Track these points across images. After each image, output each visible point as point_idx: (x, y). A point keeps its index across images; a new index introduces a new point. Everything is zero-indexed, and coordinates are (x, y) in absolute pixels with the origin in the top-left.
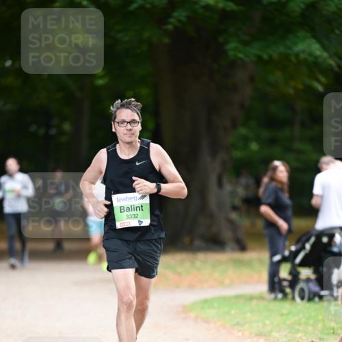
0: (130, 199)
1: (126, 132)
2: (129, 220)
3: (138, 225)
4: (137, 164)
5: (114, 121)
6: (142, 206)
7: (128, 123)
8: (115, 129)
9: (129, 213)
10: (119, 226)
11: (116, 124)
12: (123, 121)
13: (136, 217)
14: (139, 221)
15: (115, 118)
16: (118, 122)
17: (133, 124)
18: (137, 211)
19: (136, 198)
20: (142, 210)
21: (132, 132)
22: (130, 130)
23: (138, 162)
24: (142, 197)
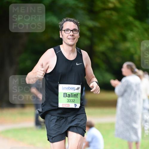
0: (71, 88)
1: (70, 37)
4: (77, 64)
5: (62, 30)
6: (77, 95)
7: (72, 31)
12: (68, 30)
13: (73, 101)
14: (75, 105)
15: (62, 28)
16: (64, 30)
17: (75, 32)
18: (74, 97)
19: (74, 89)
20: (77, 97)
21: (74, 37)
22: (73, 35)
23: (78, 63)
24: (78, 89)
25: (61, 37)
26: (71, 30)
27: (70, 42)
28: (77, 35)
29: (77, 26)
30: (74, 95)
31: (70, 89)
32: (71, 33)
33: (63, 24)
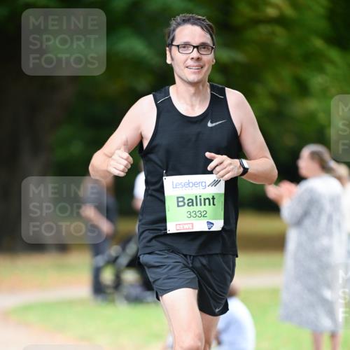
0: (194, 184)
1: (190, 63)
2: (192, 220)
3: (206, 229)
4: (210, 125)
5: (171, 45)
6: (213, 198)
7: (197, 47)
8: (172, 59)
9: (192, 209)
10: (172, 228)
11: (174, 49)
12: (186, 45)
13: (203, 215)
14: (209, 223)
15: (173, 40)
16: (178, 46)
17: (203, 51)
18: (205, 205)
19: (204, 184)
20: (214, 205)
21: (202, 64)
22: (198, 59)
23: (212, 123)
24: (216, 183)
25: (169, 61)
26: (195, 45)
27: (192, 77)
28: (209, 58)
29: (209, 36)
30: (205, 200)
31: (191, 185)
32: (195, 54)
33: (174, 30)
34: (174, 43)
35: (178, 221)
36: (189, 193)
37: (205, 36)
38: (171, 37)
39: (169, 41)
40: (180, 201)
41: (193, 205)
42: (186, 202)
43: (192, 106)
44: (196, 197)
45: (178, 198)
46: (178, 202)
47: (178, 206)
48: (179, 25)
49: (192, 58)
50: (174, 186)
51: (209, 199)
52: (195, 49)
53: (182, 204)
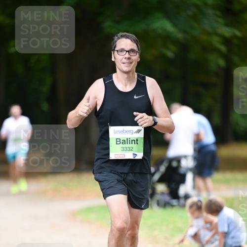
0: (126, 132)
2: (124, 153)
3: (132, 158)
4: (135, 97)
5: (114, 50)
6: (137, 140)
7: (128, 51)
8: (115, 58)
9: (124, 146)
10: (112, 156)
11: (116, 52)
12: (122, 50)
13: (131, 149)
14: (134, 154)
15: (115, 47)
16: (117, 51)
17: (132, 54)
18: (132, 144)
19: (132, 132)
20: (137, 144)
21: (131, 61)
22: (129, 58)
23: (136, 96)
24: (139, 131)
25: (113, 59)
27: (126, 69)
28: (136, 58)
29: (135, 45)
30: (132, 141)
31: (124, 132)
32: (127, 55)
33: (116, 42)
34: (116, 49)
35: (116, 152)
36: (123, 137)
37: (133, 45)
38: (114, 45)
39: (113, 48)
40: (118, 141)
41: (125, 144)
42: (121, 142)
43: (126, 85)
44: (127, 139)
45: (117, 139)
46: (117, 141)
47: (117, 144)
48: (119, 38)
49: (125, 58)
50: (115, 132)
51: (134, 140)
52: (127, 53)
53: (118, 143)
